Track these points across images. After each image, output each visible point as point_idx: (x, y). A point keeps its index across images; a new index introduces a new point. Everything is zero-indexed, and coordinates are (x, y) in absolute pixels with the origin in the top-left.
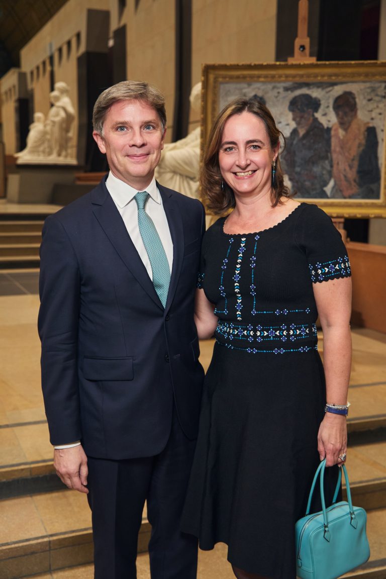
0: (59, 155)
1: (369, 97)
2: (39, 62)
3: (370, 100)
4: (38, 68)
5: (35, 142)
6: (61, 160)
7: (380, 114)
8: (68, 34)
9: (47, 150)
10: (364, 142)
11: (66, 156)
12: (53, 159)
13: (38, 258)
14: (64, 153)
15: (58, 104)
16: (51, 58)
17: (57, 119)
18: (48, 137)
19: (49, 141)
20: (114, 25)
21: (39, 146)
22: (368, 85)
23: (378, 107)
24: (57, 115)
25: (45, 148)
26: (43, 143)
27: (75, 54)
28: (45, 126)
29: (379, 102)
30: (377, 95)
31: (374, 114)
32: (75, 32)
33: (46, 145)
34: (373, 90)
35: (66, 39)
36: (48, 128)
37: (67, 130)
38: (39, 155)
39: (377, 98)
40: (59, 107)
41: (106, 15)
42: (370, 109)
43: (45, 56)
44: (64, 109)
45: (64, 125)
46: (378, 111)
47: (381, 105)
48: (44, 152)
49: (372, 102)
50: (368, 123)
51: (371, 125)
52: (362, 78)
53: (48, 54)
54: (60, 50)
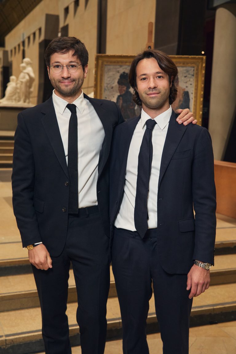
0: (25, 102)
1: (185, 75)
2: (16, 44)
3: (185, 77)
4: (15, 48)
5: (10, 93)
6: (26, 105)
7: (191, 84)
8: (34, 28)
9: (17, 99)
10: (182, 99)
11: (29, 103)
12: (21, 104)
13: (11, 162)
14: (27, 101)
15: (25, 71)
16: (23, 43)
17: (24, 80)
18: (18, 91)
19: (19, 93)
20: (61, 25)
21: (12, 96)
22: (185, 68)
23: (190, 80)
24: (24, 77)
25: (16, 98)
26: (15, 94)
27: (38, 40)
28: (17, 84)
29: (190, 78)
30: (189, 74)
31: (187, 85)
32: (38, 27)
33: (17, 95)
34: (187, 71)
35: (33, 31)
36: (18, 85)
37: (30, 87)
38: (12, 102)
39: (190, 76)
40: (25, 73)
41: (57, 18)
42: (185, 82)
43: (20, 41)
44: (28, 74)
45: (28, 84)
46: (190, 83)
47: (191, 80)
48: (15, 100)
49: (187, 78)
50: (185, 89)
51: (186, 90)
52: (181, 65)
53: (22, 40)
54: (29, 38)
